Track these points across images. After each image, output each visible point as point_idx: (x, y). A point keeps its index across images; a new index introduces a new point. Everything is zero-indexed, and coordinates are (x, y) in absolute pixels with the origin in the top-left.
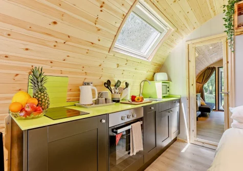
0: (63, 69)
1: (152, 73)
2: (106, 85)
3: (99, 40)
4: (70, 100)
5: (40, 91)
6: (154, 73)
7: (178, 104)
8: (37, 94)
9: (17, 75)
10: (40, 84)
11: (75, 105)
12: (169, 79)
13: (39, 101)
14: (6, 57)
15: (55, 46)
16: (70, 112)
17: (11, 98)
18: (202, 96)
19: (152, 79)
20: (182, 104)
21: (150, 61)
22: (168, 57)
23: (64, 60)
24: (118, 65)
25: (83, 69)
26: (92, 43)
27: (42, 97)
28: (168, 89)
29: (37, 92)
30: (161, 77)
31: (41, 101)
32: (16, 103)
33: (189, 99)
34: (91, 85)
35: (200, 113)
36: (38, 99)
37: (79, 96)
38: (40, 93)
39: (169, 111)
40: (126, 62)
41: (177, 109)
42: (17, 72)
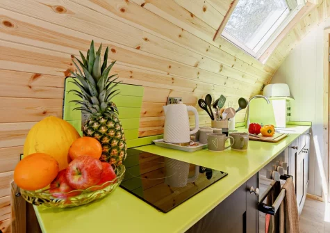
0: (135, 68)
1: (262, 86)
2: (203, 104)
3: (205, 10)
4: (144, 135)
5: (104, 116)
8: (96, 126)
9: (37, 76)
10: (103, 96)
11: (153, 143)
13: (103, 145)
14: (7, 24)
15: (123, 10)
16: (143, 158)
17: (23, 134)
21: (263, 62)
23: (138, 48)
24: (222, 66)
25: (170, 70)
26: (192, 15)
27: (112, 133)
28: (289, 112)
29: (96, 120)
31: (109, 145)
32: (37, 156)
33: (328, 128)
34: (181, 102)
36: (100, 141)
37: (163, 126)
38: (103, 121)
40: (233, 62)
42: (37, 70)
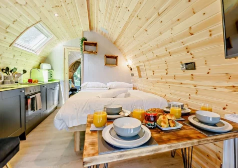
1: (39, 63)
3: (5, 38)
6: (40, 64)
7: (58, 85)
12: (52, 69)
18: (73, 81)
19: (39, 67)
20: (61, 85)
21: (38, 54)
22: (51, 53)
24: (14, 55)
28: (51, 75)
30: (45, 66)
33: (65, 81)
35: (71, 92)
39: (53, 89)
40: (21, 54)
41: (57, 88)
